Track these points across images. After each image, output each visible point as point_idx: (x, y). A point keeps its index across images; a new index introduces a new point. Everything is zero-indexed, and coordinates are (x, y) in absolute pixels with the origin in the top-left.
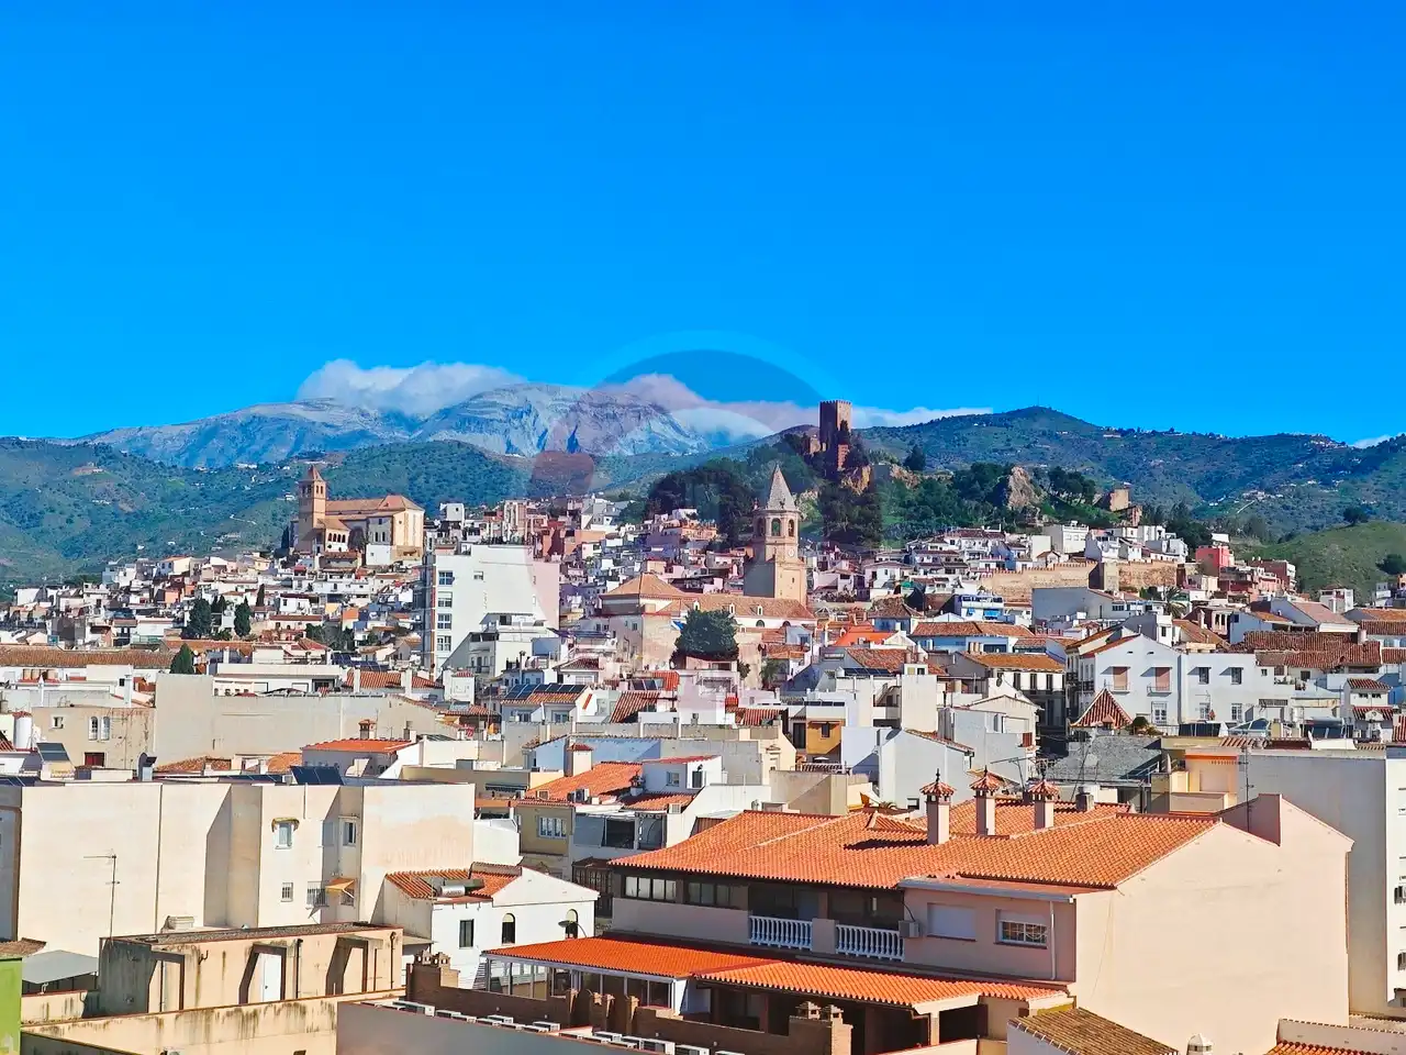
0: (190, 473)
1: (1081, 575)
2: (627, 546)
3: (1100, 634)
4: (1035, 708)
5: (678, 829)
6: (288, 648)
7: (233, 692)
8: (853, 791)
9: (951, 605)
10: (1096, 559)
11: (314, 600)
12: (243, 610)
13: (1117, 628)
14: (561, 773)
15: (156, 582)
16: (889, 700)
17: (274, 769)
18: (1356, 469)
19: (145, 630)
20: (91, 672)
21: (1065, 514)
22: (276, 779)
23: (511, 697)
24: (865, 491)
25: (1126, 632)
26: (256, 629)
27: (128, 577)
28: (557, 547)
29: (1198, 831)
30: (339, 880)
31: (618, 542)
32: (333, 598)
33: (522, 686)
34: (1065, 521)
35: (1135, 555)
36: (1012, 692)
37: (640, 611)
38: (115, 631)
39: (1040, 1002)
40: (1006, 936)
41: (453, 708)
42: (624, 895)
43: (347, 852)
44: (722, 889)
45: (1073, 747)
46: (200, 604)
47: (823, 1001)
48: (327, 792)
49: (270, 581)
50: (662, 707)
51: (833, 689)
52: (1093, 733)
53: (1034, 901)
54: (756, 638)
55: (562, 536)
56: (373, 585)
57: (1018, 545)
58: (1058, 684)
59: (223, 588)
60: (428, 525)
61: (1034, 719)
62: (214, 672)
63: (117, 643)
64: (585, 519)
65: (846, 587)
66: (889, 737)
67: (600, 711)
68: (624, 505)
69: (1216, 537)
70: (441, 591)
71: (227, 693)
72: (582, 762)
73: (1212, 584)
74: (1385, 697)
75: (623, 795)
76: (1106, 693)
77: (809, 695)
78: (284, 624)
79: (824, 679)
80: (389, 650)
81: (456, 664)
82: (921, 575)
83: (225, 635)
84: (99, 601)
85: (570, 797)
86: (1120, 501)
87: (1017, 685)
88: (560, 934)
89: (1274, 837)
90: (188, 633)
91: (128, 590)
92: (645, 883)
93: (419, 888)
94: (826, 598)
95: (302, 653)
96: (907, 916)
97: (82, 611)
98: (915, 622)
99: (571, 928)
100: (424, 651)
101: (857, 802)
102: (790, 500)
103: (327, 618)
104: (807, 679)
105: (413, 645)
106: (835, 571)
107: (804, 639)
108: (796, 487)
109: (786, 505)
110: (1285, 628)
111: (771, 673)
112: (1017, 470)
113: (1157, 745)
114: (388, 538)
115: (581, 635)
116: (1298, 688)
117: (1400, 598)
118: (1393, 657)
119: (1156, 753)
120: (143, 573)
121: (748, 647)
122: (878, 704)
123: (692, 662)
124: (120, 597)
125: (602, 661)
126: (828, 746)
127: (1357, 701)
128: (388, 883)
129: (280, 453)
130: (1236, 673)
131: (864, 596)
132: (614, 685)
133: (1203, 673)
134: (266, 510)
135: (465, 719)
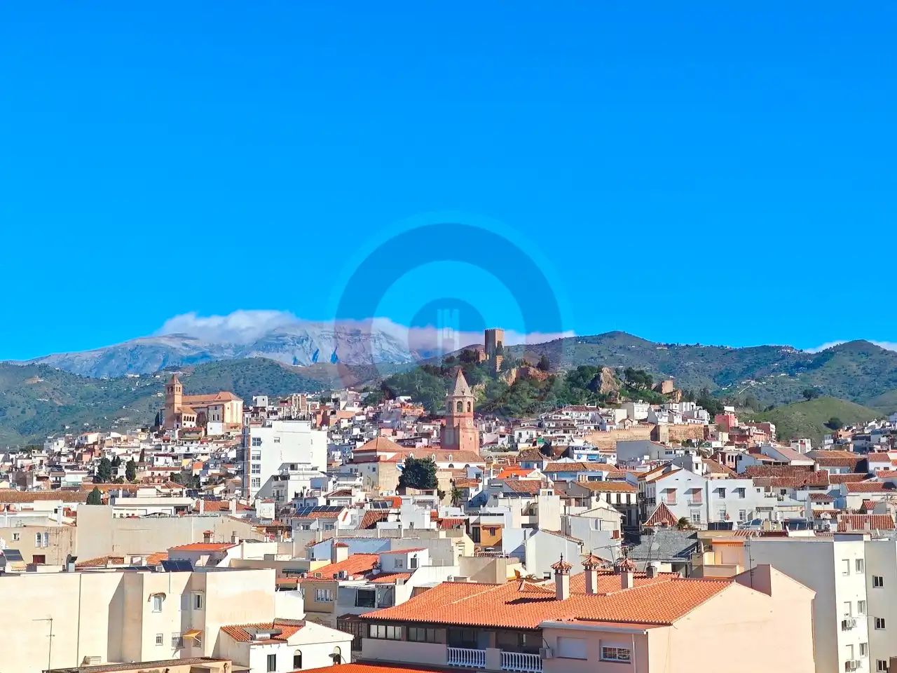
0: (99, 382)
1: (646, 432)
2: (369, 420)
3: (658, 468)
4: (620, 515)
5: (402, 594)
6: (159, 487)
7: (125, 515)
8: (510, 569)
9: (567, 453)
10: (655, 423)
11: (175, 458)
12: (131, 465)
13: (668, 465)
14: (329, 562)
15: (77, 448)
16: (531, 511)
17: (152, 563)
18: (810, 367)
19: (71, 478)
20: (38, 505)
21: (635, 395)
22: (152, 569)
23: (298, 514)
24: (514, 384)
25: (674, 467)
26: (139, 477)
27: (60, 446)
28: (325, 421)
29: (721, 588)
30: (191, 631)
31: (363, 418)
32: (187, 456)
33: (304, 508)
34: (635, 400)
35: (678, 420)
36: (606, 505)
37: (377, 460)
38: (52, 479)
40: (605, 656)
41: (262, 522)
42: (369, 637)
43: (196, 613)
44: (430, 632)
45: (644, 538)
46: (104, 462)
48: (185, 576)
49: (148, 446)
50: (391, 518)
51: (496, 505)
52: (656, 530)
53: (626, 634)
54: (449, 475)
55: (329, 413)
56: (211, 448)
57: (607, 415)
58: (633, 500)
59: (118, 451)
60: (246, 410)
61: (619, 522)
62: (113, 504)
63: (53, 487)
64: (342, 404)
65: (504, 442)
66: (532, 534)
67: (353, 522)
68: (366, 395)
69: (727, 408)
70: (253, 450)
71: (121, 516)
72: (342, 554)
73: (725, 437)
74: (832, 504)
75: (368, 574)
76: (663, 505)
77: (482, 510)
78: (156, 473)
79: (491, 499)
80: (222, 487)
81: (263, 495)
82: (549, 434)
83: (120, 481)
84: (42, 461)
85: (335, 576)
86: (668, 387)
87: (608, 500)
88: (330, 662)
89: (768, 591)
90: (97, 480)
91: (59, 454)
92: (382, 628)
93: (241, 635)
94: (491, 450)
95: (167, 491)
96: (544, 645)
97: (31, 467)
98: (546, 463)
99: (337, 658)
100: (243, 487)
101: (512, 575)
102: (468, 389)
103: (183, 469)
104: (481, 500)
105: (236, 484)
106: (496, 433)
107: (478, 475)
108: (471, 382)
109: (465, 393)
110: (770, 463)
111: (458, 496)
112: (605, 370)
113: (694, 536)
114: (221, 418)
115: (341, 475)
116: (779, 500)
117: (839, 444)
118: (836, 480)
119: (694, 541)
120: (69, 443)
121: (444, 481)
122: (524, 514)
123: (409, 490)
124: (55, 459)
125: (354, 491)
126: (494, 541)
127: (815, 507)
128: (222, 632)
129: (154, 367)
130: (741, 491)
131: (514, 448)
132: (362, 506)
133: (722, 491)
134: (144, 403)
135: (269, 529)
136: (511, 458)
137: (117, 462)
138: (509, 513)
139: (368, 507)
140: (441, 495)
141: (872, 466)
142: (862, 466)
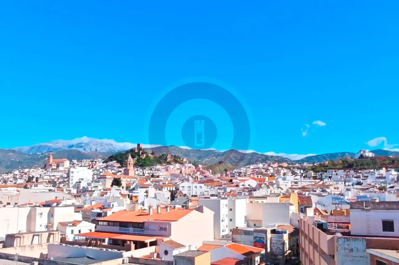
0: (29, 155)
1: (179, 172)
2: (105, 167)
3: (181, 181)
4: (170, 193)
5: (109, 213)
6: (44, 184)
9: (158, 177)
10: (181, 169)
11: (50, 176)
12: (37, 179)
13: (183, 180)
14: (90, 205)
15: (22, 173)
16: (147, 192)
17: (40, 205)
18: (221, 155)
19: (20, 181)
20: (9, 189)
21: (176, 162)
22: (39, 206)
23: (82, 192)
24: (145, 158)
25: (184, 181)
26: (39, 181)
27: (17, 172)
28: (93, 167)
29: (190, 212)
30: (50, 223)
31: (103, 166)
32: (53, 176)
33: (85, 190)
34: (176, 163)
35: (187, 168)
36: (167, 190)
37: (106, 178)
38: (14, 182)
39: (166, 239)
40: (160, 229)
41: (73, 194)
42: (98, 225)
43: (51, 218)
44: (115, 223)
45: (175, 199)
46: (29, 177)
47: (130, 241)
48: (48, 209)
49: (42, 173)
50: (108, 194)
51: (137, 190)
52: (178, 197)
53: (166, 224)
54: (126, 182)
55: (94, 165)
56: (60, 174)
57: (169, 167)
58: (174, 189)
59: (34, 174)
60: (70, 164)
61: (170, 195)
62: (31, 189)
63: (15, 184)
64: (97, 163)
65: (141, 174)
66: (146, 198)
67: (98, 195)
68: (104, 160)
69: (199, 166)
70: (71, 174)
71: (33, 192)
72: (94, 203)
73: (199, 173)
74: (223, 190)
75: (100, 208)
76: (181, 191)
77: (134, 191)
78: (44, 180)
79: (136, 189)
80: (63, 184)
81: (74, 187)
82: (153, 172)
83: (34, 182)
84: (11, 177)
85: (91, 209)
86: (185, 160)
87: (167, 189)
88: (89, 231)
89: (202, 212)
90: (27, 182)
91: (16, 175)
92: (102, 223)
93: (64, 224)
94: (138, 176)
95: (47, 185)
96: (145, 227)
97: (8, 178)
98: (151, 179)
99: (91, 231)
100: (68, 184)
101: (140, 208)
102: (132, 159)
103: (52, 179)
104: (134, 189)
105: (67, 184)
106: (140, 171)
107: (134, 182)
108: (133, 157)
109: (131, 160)
110: (209, 180)
111: (127, 188)
112: (169, 155)
113: (188, 198)
114: (63, 166)
115: (96, 182)
116: (210, 189)
117: (227, 175)
118: (224, 184)
119: (187, 200)
120: (19, 172)
121: (124, 183)
122: (145, 193)
123: (114, 186)
124: (15, 176)
125: (99, 186)
126: (136, 200)
127: (219, 191)
128: (59, 224)
129: (45, 151)
130: (201, 187)
131: (144, 175)
132: (100, 190)
133: (196, 187)
134: (42, 161)
135: (75, 196)
136: (143, 178)
137: (33, 177)
138: (140, 193)
139: (102, 191)
140: (123, 187)
141: (233, 181)
142: (231, 181)
